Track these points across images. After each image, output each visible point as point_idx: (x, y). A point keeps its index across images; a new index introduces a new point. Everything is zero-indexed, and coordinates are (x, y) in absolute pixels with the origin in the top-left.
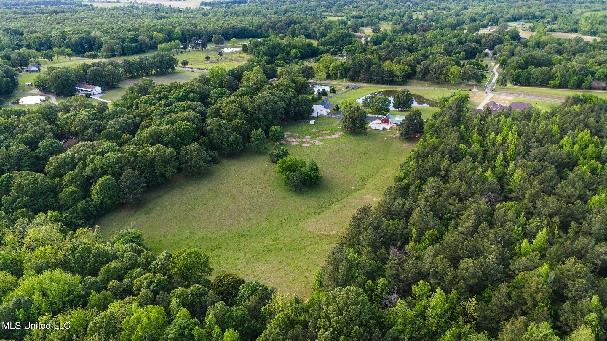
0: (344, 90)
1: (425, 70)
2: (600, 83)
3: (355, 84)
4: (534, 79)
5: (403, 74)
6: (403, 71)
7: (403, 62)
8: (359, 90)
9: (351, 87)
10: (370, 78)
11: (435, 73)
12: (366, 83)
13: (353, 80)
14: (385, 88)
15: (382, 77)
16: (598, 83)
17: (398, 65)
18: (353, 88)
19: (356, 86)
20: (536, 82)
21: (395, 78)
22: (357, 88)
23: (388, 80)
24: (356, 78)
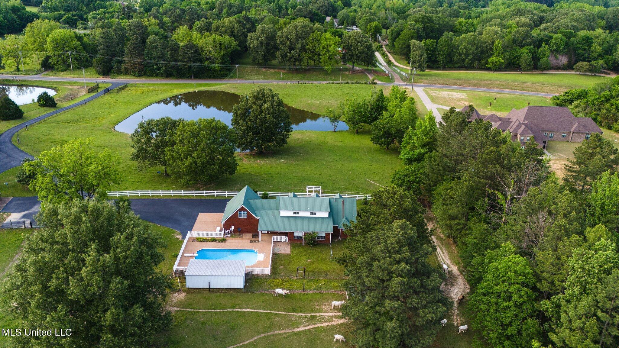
0: (83, 95)
1: (267, 44)
2: (560, 57)
3: (114, 80)
4: (460, 54)
5: (222, 53)
6: (220, 46)
7: (217, 29)
8: (124, 95)
9: (103, 87)
10: (148, 65)
11: (291, 49)
12: (140, 75)
13: (106, 71)
14: (186, 86)
15: (176, 61)
16: (557, 58)
17: (207, 34)
18: (107, 91)
19: (115, 85)
20: (464, 60)
21: (206, 64)
22: (120, 90)
23: (190, 67)
24: (115, 65)
